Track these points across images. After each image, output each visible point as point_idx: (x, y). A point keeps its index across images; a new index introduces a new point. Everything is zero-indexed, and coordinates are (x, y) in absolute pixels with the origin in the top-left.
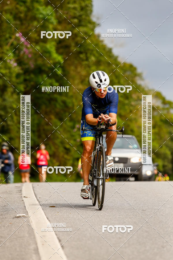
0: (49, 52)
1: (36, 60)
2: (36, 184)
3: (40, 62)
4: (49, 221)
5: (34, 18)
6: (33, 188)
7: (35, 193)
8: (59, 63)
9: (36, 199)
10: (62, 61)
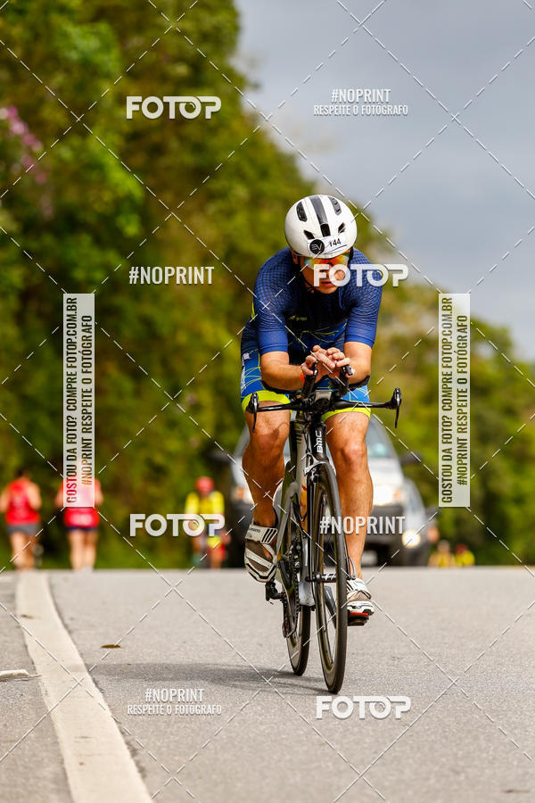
0: (96, 166)
1: (58, 193)
2: (59, 576)
3: (71, 196)
4: (101, 690)
5: (53, 61)
6: (51, 587)
7: (56, 605)
8: (129, 198)
9: (58, 621)
10: (138, 193)
